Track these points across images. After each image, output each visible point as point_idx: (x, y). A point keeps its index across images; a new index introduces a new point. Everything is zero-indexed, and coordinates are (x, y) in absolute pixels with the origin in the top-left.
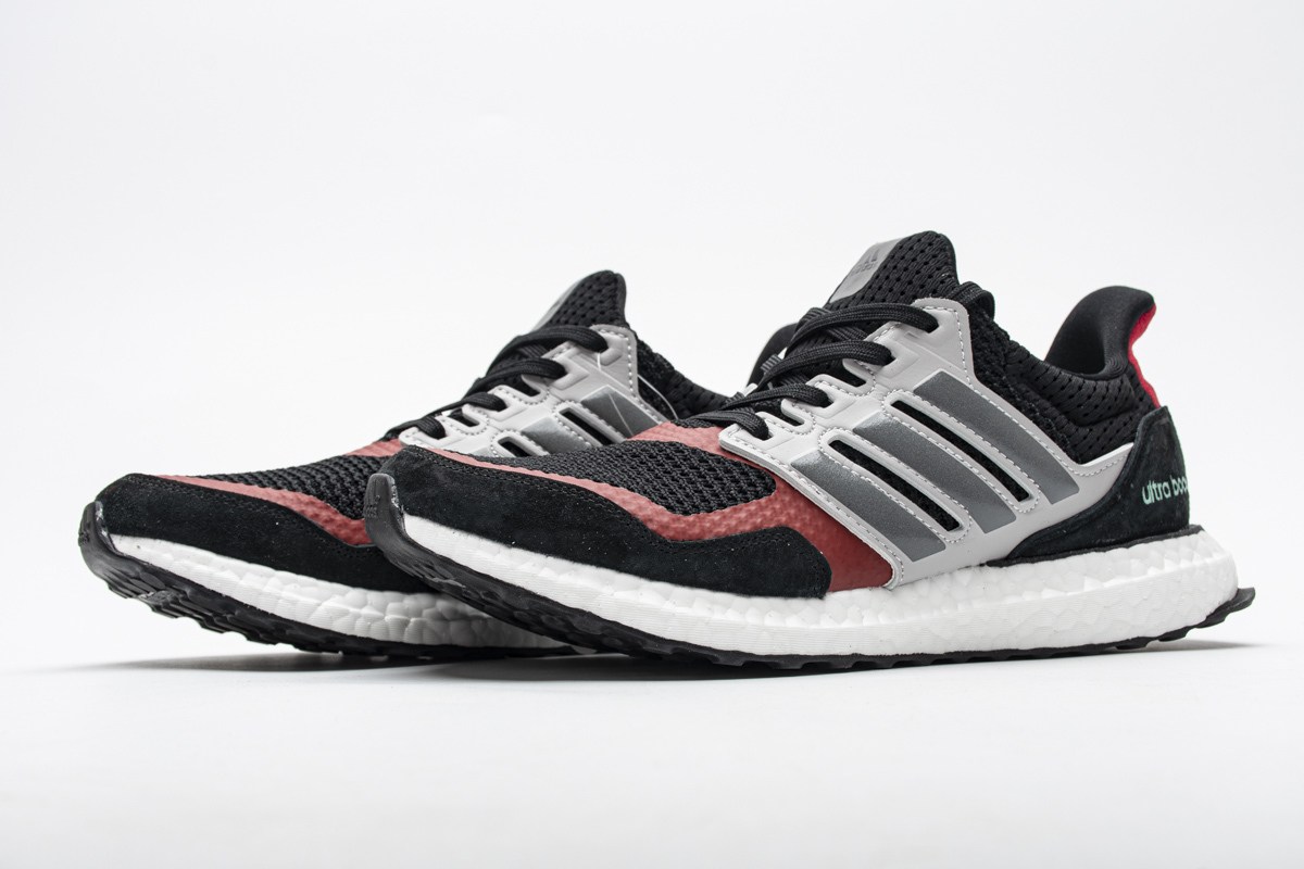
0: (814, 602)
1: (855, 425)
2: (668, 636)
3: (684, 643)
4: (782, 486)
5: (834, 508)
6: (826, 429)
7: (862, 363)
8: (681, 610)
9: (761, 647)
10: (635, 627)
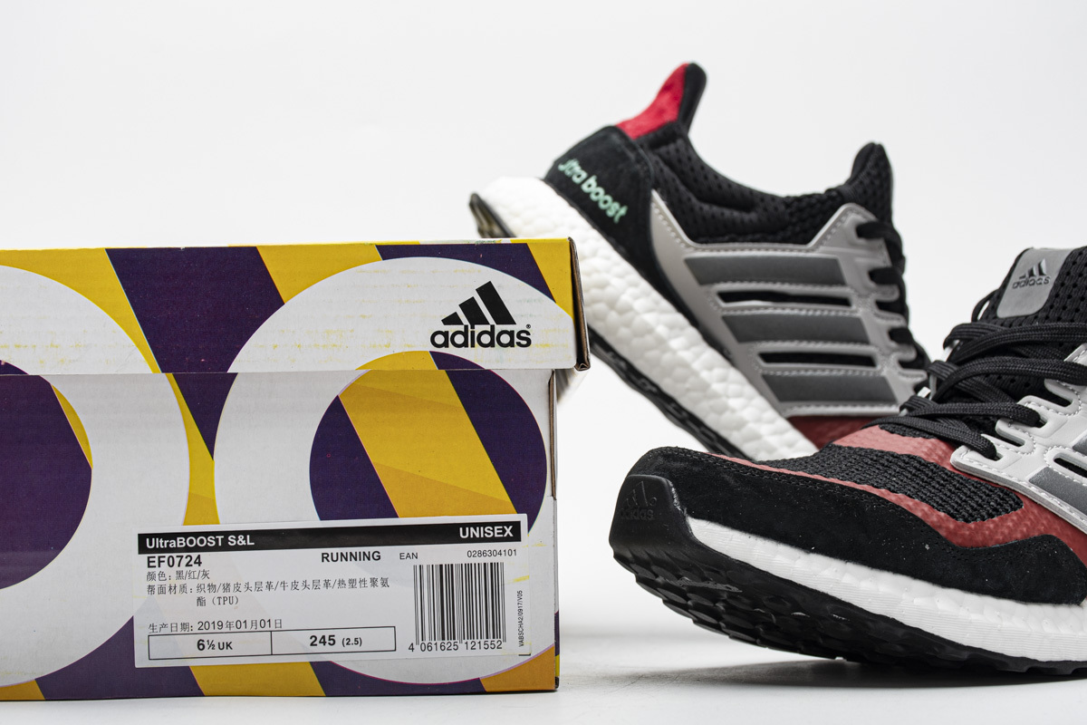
0: (1075, 610)
1: (1074, 442)
2: (965, 643)
3: (980, 650)
4: (1027, 502)
5: (1078, 518)
6: (1047, 448)
7: (1064, 384)
8: (974, 617)
9: (1043, 654)
10: (936, 634)
